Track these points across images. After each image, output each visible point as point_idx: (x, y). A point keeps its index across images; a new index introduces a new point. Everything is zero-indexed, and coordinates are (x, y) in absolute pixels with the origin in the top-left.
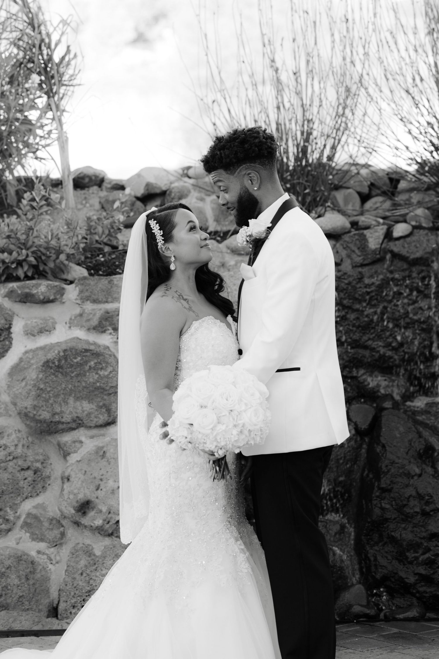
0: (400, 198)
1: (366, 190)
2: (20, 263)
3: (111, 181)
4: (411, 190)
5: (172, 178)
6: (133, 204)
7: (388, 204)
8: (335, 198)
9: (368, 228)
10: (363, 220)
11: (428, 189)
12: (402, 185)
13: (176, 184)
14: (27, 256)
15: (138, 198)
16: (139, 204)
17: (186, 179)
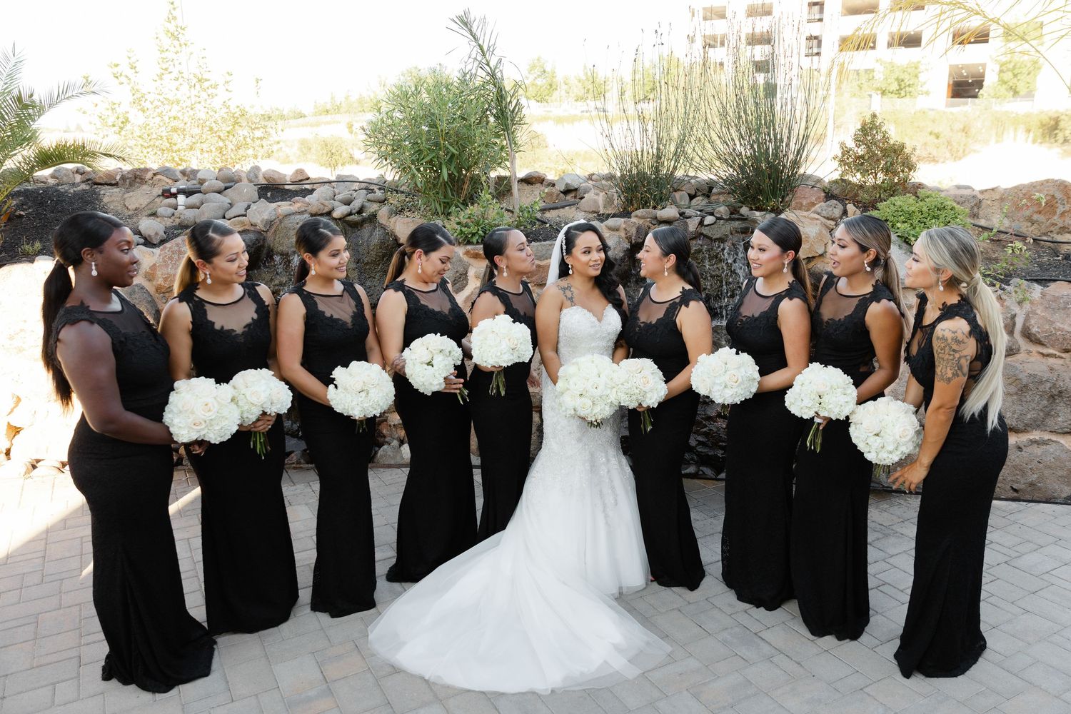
0: (713, 198)
1: (693, 193)
2: (473, 235)
3: (548, 180)
4: (719, 194)
5: (581, 181)
6: (558, 195)
7: (705, 201)
8: (675, 196)
9: (690, 217)
10: (688, 212)
11: (729, 193)
12: (714, 190)
13: (584, 185)
14: (478, 230)
15: (562, 192)
16: (562, 194)
17: (590, 182)
